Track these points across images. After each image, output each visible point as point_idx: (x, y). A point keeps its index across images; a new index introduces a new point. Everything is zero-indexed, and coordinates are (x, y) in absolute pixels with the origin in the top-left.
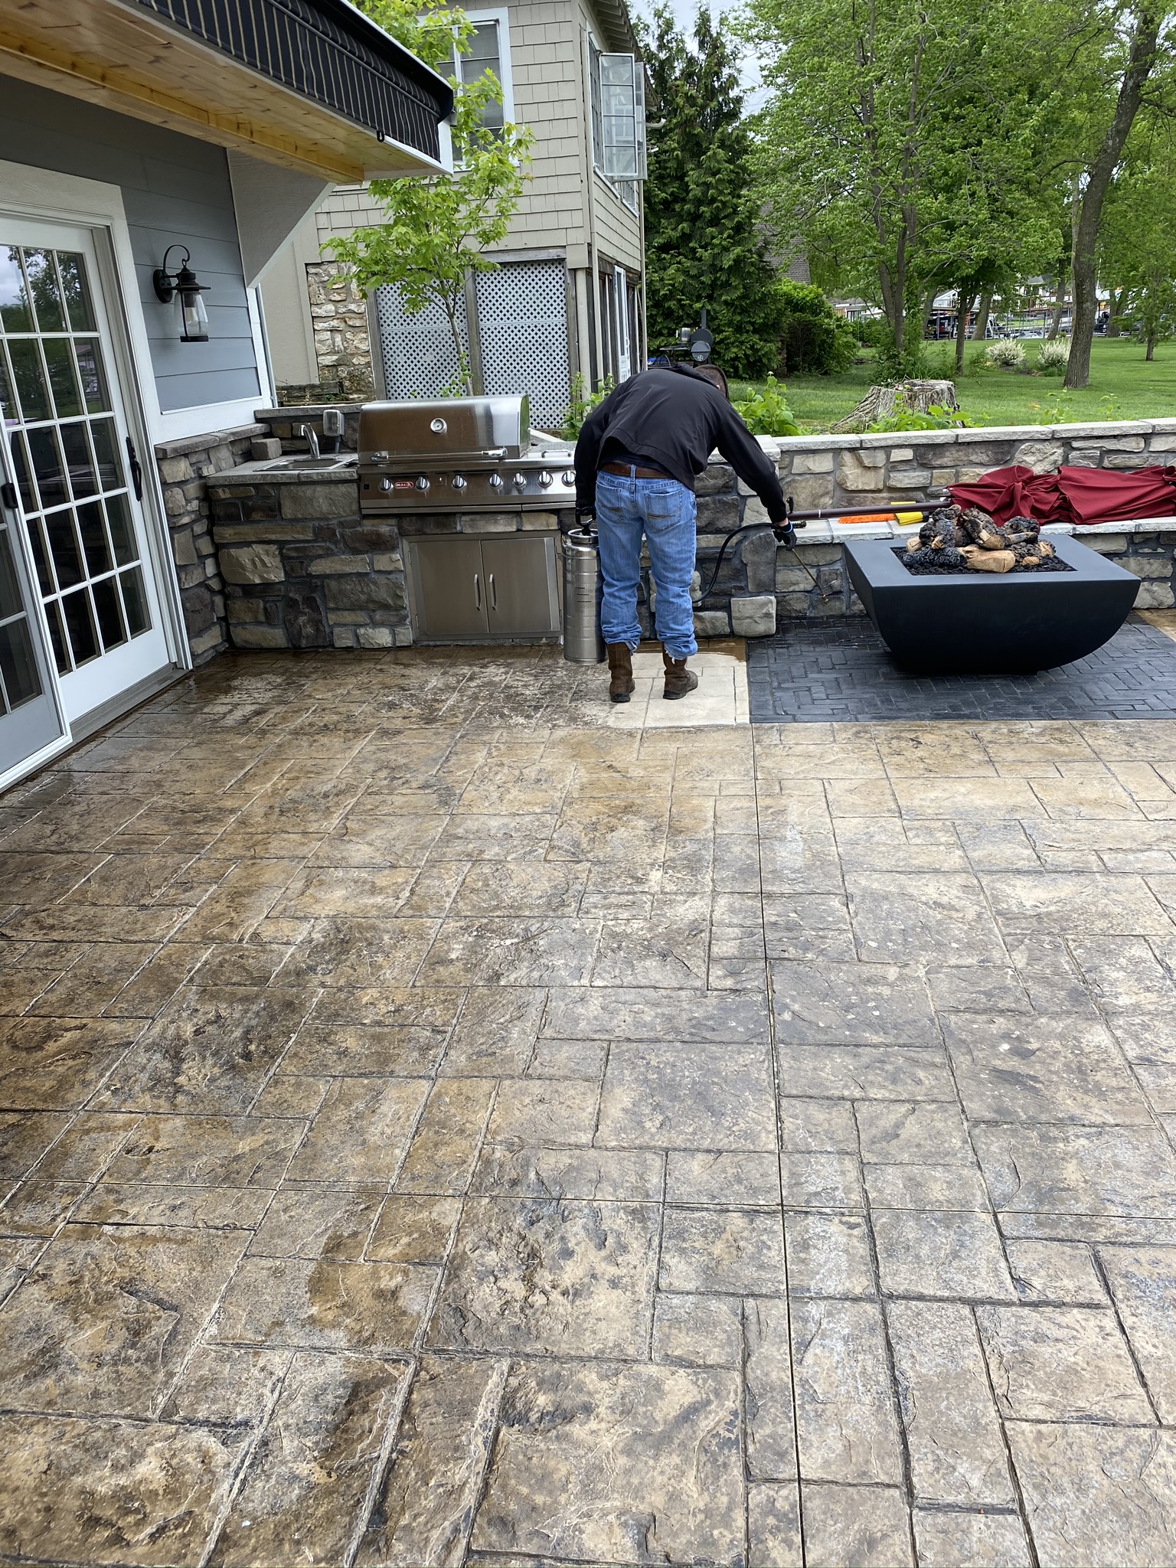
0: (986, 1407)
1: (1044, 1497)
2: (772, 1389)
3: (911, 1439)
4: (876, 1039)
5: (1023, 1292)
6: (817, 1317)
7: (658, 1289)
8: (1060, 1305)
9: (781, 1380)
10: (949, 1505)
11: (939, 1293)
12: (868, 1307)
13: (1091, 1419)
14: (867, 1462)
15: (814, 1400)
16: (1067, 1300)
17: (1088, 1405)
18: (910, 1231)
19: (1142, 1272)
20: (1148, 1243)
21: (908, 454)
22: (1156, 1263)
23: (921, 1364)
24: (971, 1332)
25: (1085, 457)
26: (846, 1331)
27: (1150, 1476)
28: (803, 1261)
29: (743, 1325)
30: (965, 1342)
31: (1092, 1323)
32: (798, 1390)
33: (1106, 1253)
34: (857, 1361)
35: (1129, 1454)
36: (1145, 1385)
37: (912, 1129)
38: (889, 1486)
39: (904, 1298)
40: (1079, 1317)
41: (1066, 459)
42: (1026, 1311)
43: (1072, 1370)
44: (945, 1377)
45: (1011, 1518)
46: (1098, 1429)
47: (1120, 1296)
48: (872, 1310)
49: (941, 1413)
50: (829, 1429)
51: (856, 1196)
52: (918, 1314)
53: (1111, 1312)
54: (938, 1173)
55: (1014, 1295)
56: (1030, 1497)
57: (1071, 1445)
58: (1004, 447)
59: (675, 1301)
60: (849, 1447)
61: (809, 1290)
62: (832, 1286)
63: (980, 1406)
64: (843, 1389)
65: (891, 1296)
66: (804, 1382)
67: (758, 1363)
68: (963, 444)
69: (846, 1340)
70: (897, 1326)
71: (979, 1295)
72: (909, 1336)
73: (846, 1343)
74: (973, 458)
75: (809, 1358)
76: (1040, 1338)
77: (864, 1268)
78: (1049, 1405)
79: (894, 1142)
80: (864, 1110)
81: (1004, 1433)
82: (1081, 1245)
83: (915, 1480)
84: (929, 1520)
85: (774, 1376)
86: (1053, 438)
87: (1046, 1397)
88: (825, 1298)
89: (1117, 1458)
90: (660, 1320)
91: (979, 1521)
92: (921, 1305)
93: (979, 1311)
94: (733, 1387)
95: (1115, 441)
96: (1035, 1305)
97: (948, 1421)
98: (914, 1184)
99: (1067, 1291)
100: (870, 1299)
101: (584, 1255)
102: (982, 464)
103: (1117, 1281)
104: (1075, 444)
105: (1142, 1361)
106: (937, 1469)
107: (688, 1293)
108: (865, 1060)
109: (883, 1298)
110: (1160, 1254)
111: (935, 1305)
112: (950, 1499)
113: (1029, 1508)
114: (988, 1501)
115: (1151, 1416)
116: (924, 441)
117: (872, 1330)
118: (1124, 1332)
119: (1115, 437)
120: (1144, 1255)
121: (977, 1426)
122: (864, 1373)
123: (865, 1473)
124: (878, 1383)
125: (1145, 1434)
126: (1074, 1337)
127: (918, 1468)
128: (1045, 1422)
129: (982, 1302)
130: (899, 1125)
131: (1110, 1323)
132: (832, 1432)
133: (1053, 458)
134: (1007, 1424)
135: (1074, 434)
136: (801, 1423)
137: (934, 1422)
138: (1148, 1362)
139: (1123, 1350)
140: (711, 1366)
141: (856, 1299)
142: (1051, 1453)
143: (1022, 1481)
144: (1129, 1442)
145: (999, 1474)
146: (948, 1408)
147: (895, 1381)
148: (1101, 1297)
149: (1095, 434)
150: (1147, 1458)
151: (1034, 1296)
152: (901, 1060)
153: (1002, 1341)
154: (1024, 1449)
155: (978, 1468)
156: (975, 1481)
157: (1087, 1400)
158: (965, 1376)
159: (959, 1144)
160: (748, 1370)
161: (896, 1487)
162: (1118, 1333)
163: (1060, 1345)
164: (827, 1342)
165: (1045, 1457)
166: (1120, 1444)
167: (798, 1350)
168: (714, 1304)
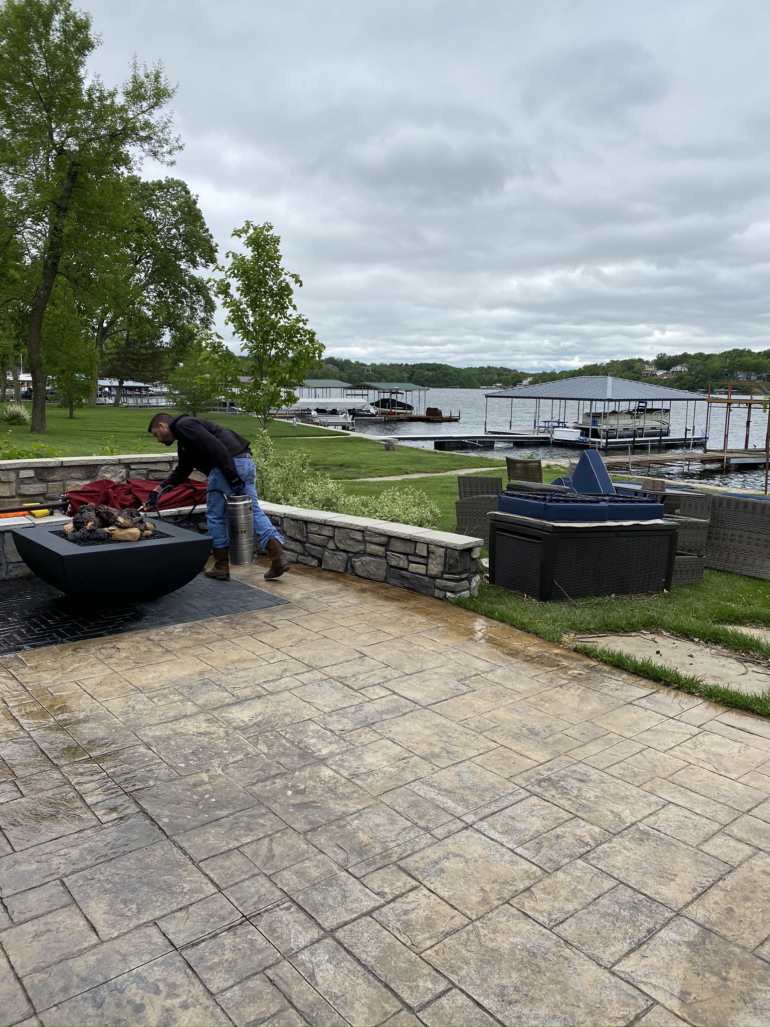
0: (409, 954)
1: (457, 974)
2: (315, 1005)
3: (392, 986)
4: (224, 813)
5: (384, 897)
6: (307, 959)
7: (212, 994)
8: (402, 895)
9: (315, 998)
10: (428, 1002)
11: (352, 917)
12: (327, 941)
13: (447, 934)
14: (383, 1007)
15: (337, 998)
16: (404, 891)
17: (443, 929)
18: (318, 897)
19: (421, 865)
20: (414, 853)
21: (31, 473)
22: (422, 858)
23: (370, 952)
24: (378, 927)
25: (139, 474)
26: (327, 957)
27: (484, 942)
28: (278, 938)
29: (274, 985)
30: (379, 931)
31: (420, 895)
32: (327, 998)
33: (402, 863)
34: (342, 968)
35: (471, 939)
36: (456, 909)
37: (278, 849)
38: (399, 1012)
39: (338, 928)
40: (414, 895)
41: (128, 475)
42: (392, 905)
43: (427, 918)
44: (383, 951)
45: (453, 991)
46: (454, 936)
47: (421, 879)
48: (329, 941)
49: (394, 967)
50: (355, 1005)
51: (278, 893)
52: (351, 931)
53: (422, 887)
54: (307, 863)
55: (383, 901)
56: (452, 977)
57: (450, 948)
58: (91, 469)
59: (228, 995)
60: (370, 1008)
61: (292, 949)
62: (302, 941)
63: (406, 954)
64: (347, 984)
65: (332, 931)
66: (326, 993)
67: (298, 997)
68: (66, 467)
69: (329, 961)
70: (346, 942)
71: (369, 908)
72: (355, 943)
73: (331, 963)
74: (73, 475)
75: (320, 981)
76: (406, 912)
77: (310, 925)
78: (431, 938)
79: (275, 859)
80: (247, 850)
81: (424, 960)
82: (391, 866)
83: (407, 1001)
84: (426, 1013)
85: (310, 998)
86: (120, 463)
87: (427, 935)
88: (303, 949)
89: (469, 943)
90: (228, 1009)
91: (444, 1000)
92: (349, 926)
93: (374, 915)
94: (295, 1017)
95: (154, 465)
96: (393, 900)
97: (400, 968)
98: (301, 874)
99: (401, 887)
100: (324, 937)
101: (152, 1003)
102: (79, 479)
103: (415, 873)
104: (133, 467)
105: (448, 900)
106: (412, 991)
107: (232, 986)
108: (227, 826)
109: (331, 933)
110: (421, 854)
111: (355, 923)
112: (427, 999)
113: (456, 982)
114: (440, 990)
115: (467, 919)
116: (41, 465)
117: (337, 950)
118: (433, 892)
119: (154, 463)
120: (416, 857)
121: (412, 963)
122: (349, 970)
123: (386, 1013)
124: (359, 971)
125: (470, 927)
126: (418, 905)
127: (405, 996)
128: (434, 946)
129: (372, 911)
130: (270, 850)
131: (426, 892)
132: (357, 1005)
133: (121, 475)
134: (421, 955)
135: (131, 461)
136: (340, 1011)
137: (395, 973)
138: (450, 900)
139: (439, 900)
140: (275, 1014)
141: (318, 941)
142: (446, 956)
143: (446, 974)
144: (468, 935)
145: (436, 977)
146: (396, 963)
147: (364, 966)
148: (415, 883)
149: (143, 461)
150: (478, 936)
151: (391, 897)
152: (246, 818)
153: (393, 923)
154: (437, 961)
155: (426, 980)
156: (430, 986)
157: (443, 927)
158: (390, 946)
159: (306, 846)
160: (295, 1004)
161: (402, 1010)
162: (431, 894)
163: (416, 911)
164: (322, 967)
165: (445, 959)
166: (466, 937)
167: (311, 980)
168: (250, 984)
